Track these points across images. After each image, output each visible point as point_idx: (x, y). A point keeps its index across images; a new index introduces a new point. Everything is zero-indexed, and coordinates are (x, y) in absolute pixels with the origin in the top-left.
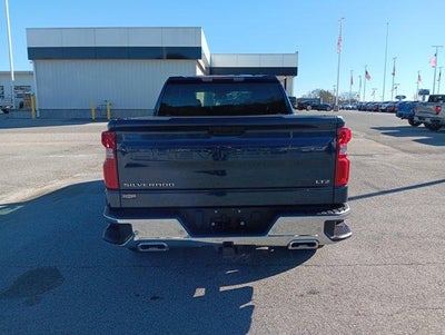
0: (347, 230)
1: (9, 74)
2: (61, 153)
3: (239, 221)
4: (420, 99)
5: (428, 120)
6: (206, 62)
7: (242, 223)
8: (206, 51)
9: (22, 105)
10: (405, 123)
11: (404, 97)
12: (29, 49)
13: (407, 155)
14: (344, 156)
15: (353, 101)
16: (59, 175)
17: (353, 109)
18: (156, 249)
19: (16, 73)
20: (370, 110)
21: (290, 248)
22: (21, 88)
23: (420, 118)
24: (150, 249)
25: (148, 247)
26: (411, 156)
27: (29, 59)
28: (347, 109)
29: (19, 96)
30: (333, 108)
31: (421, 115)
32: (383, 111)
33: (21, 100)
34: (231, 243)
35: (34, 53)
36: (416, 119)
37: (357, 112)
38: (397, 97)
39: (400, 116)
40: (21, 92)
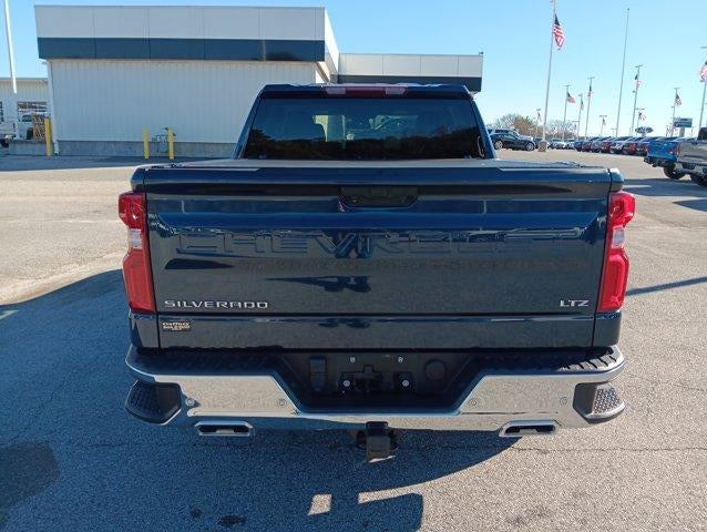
0: (616, 401)
1: (8, 82)
2: (88, 215)
3: (398, 377)
4: (677, 133)
5: (699, 170)
6: (331, 66)
7: (406, 383)
8: (332, 47)
9: (30, 134)
10: (659, 173)
11: (650, 130)
12: (40, 40)
13: (668, 228)
14: (620, 252)
15: (568, 136)
16: (80, 256)
17: (567, 148)
18: (231, 433)
19: (21, 82)
20: (596, 151)
21: (502, 434)
22: (31, 106)
23: (685, 165)
24: (219, 433)
25: (214, 428)
26: (676, 230)
27: (41, 56)
28: (559, 147)
29: (27, 119)
30: (537, 145)
31: (685, 160)
32: (618, 152)
33: (29, 125)
34: (383, 424)
35: (50, 48)
36: (678, 167)
37: (576, 152)
38: (639, 130)
39: (651, 161)
40: (30, 112)
